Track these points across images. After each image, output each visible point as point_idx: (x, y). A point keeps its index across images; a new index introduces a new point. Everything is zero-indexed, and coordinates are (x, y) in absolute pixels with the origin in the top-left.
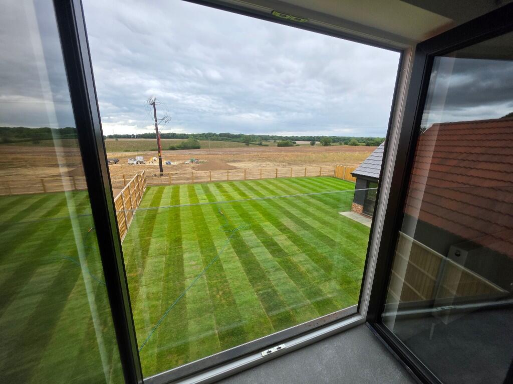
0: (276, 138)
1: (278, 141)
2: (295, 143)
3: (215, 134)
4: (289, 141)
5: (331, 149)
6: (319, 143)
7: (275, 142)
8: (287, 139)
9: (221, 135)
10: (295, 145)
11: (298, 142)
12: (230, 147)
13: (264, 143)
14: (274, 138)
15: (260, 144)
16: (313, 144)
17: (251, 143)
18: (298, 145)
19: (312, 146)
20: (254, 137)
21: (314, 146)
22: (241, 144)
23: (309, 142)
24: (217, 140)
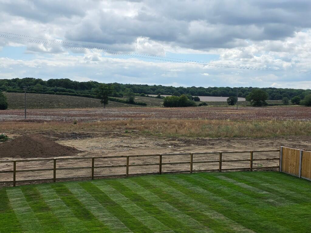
0: (161, 90)
1: (165, 96)
2: (198, 100)
3: (39, 81)
4: (186, 95)
5: (269, 112)
6: (244, 99)
7: (159, 97)
8: (182, 93)
9: (51, 83)
10: (198, 103)
11: (203, 99)
12: (69, 106)
13: (137, 99)
14: (157, 90)
15: (131, 102)
16: (232, 102)
17: (111, 100)
18: (205, 104)
19: (231, 107)
20: (117, 87)
21: (235, 107)
22: (92, 100)
23: (225, 99)
24: (44, 92)
